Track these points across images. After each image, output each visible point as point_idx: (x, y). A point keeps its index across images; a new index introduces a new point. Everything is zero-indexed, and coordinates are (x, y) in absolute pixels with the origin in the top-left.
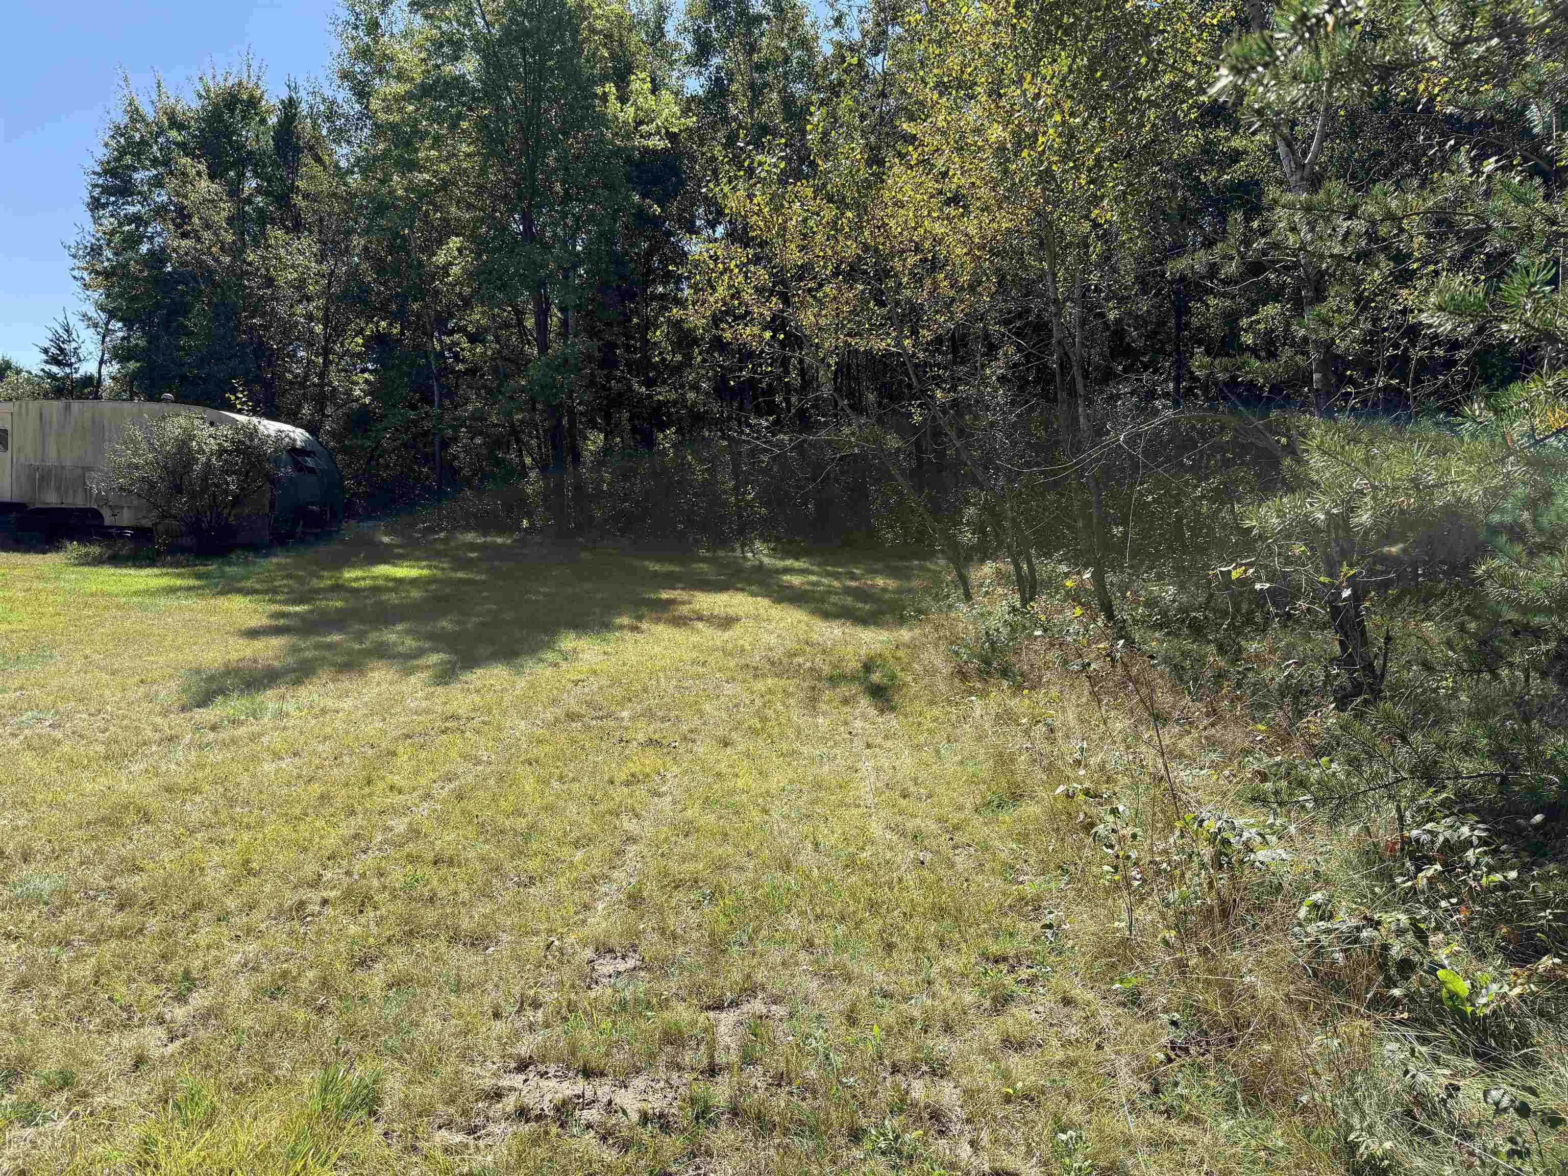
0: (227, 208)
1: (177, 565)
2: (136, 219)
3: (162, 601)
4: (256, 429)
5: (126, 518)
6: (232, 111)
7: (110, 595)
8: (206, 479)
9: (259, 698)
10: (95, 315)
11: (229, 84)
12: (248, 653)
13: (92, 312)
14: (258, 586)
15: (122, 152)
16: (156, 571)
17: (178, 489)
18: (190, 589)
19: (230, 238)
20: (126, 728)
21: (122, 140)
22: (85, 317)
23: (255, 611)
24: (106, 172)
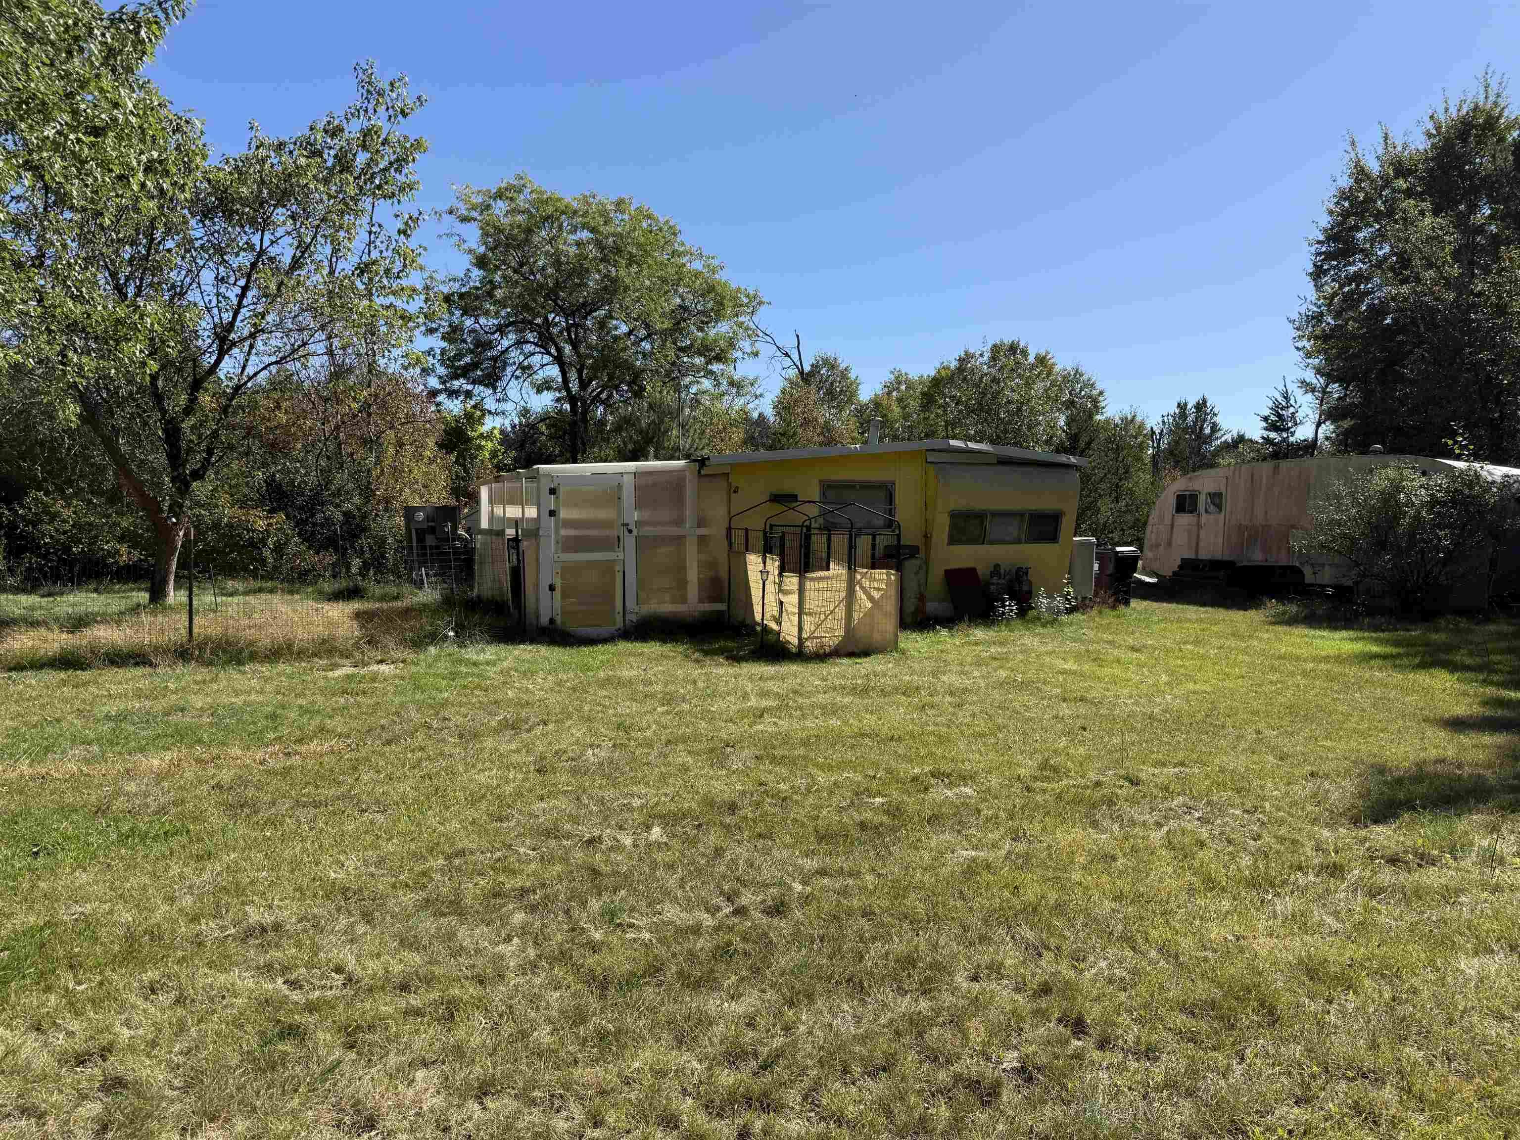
0: (1453, 239)
1: (1376, 628)
2: (1358, 278)
3: (1352, 671)
4: (1477, 476)
5: (1327, 576)
6: (1465, 141)
7: (1298, 658)
8: (1414, 536)
9: (1462, 825)
10: (1314, 381)
11: (1464, 112)
12: (1451, 753)
13: (1310, 376)
14: (1468, 661)
15: (1345, 214)
16: (1351, 634)
17: (1381, 545)
18: (1385, 657)
19: (1456, 271)
20: (1281, 840)
21: (1346, 204)
22: (1304, 384)
23: (1465, 694)
24: (1329, 239)
